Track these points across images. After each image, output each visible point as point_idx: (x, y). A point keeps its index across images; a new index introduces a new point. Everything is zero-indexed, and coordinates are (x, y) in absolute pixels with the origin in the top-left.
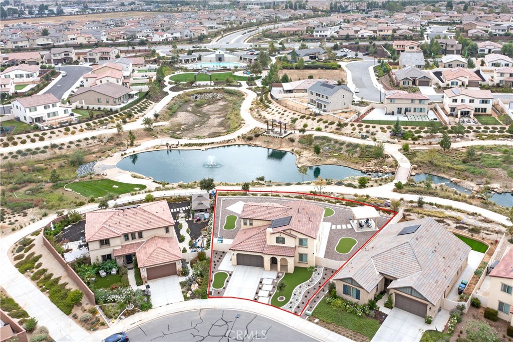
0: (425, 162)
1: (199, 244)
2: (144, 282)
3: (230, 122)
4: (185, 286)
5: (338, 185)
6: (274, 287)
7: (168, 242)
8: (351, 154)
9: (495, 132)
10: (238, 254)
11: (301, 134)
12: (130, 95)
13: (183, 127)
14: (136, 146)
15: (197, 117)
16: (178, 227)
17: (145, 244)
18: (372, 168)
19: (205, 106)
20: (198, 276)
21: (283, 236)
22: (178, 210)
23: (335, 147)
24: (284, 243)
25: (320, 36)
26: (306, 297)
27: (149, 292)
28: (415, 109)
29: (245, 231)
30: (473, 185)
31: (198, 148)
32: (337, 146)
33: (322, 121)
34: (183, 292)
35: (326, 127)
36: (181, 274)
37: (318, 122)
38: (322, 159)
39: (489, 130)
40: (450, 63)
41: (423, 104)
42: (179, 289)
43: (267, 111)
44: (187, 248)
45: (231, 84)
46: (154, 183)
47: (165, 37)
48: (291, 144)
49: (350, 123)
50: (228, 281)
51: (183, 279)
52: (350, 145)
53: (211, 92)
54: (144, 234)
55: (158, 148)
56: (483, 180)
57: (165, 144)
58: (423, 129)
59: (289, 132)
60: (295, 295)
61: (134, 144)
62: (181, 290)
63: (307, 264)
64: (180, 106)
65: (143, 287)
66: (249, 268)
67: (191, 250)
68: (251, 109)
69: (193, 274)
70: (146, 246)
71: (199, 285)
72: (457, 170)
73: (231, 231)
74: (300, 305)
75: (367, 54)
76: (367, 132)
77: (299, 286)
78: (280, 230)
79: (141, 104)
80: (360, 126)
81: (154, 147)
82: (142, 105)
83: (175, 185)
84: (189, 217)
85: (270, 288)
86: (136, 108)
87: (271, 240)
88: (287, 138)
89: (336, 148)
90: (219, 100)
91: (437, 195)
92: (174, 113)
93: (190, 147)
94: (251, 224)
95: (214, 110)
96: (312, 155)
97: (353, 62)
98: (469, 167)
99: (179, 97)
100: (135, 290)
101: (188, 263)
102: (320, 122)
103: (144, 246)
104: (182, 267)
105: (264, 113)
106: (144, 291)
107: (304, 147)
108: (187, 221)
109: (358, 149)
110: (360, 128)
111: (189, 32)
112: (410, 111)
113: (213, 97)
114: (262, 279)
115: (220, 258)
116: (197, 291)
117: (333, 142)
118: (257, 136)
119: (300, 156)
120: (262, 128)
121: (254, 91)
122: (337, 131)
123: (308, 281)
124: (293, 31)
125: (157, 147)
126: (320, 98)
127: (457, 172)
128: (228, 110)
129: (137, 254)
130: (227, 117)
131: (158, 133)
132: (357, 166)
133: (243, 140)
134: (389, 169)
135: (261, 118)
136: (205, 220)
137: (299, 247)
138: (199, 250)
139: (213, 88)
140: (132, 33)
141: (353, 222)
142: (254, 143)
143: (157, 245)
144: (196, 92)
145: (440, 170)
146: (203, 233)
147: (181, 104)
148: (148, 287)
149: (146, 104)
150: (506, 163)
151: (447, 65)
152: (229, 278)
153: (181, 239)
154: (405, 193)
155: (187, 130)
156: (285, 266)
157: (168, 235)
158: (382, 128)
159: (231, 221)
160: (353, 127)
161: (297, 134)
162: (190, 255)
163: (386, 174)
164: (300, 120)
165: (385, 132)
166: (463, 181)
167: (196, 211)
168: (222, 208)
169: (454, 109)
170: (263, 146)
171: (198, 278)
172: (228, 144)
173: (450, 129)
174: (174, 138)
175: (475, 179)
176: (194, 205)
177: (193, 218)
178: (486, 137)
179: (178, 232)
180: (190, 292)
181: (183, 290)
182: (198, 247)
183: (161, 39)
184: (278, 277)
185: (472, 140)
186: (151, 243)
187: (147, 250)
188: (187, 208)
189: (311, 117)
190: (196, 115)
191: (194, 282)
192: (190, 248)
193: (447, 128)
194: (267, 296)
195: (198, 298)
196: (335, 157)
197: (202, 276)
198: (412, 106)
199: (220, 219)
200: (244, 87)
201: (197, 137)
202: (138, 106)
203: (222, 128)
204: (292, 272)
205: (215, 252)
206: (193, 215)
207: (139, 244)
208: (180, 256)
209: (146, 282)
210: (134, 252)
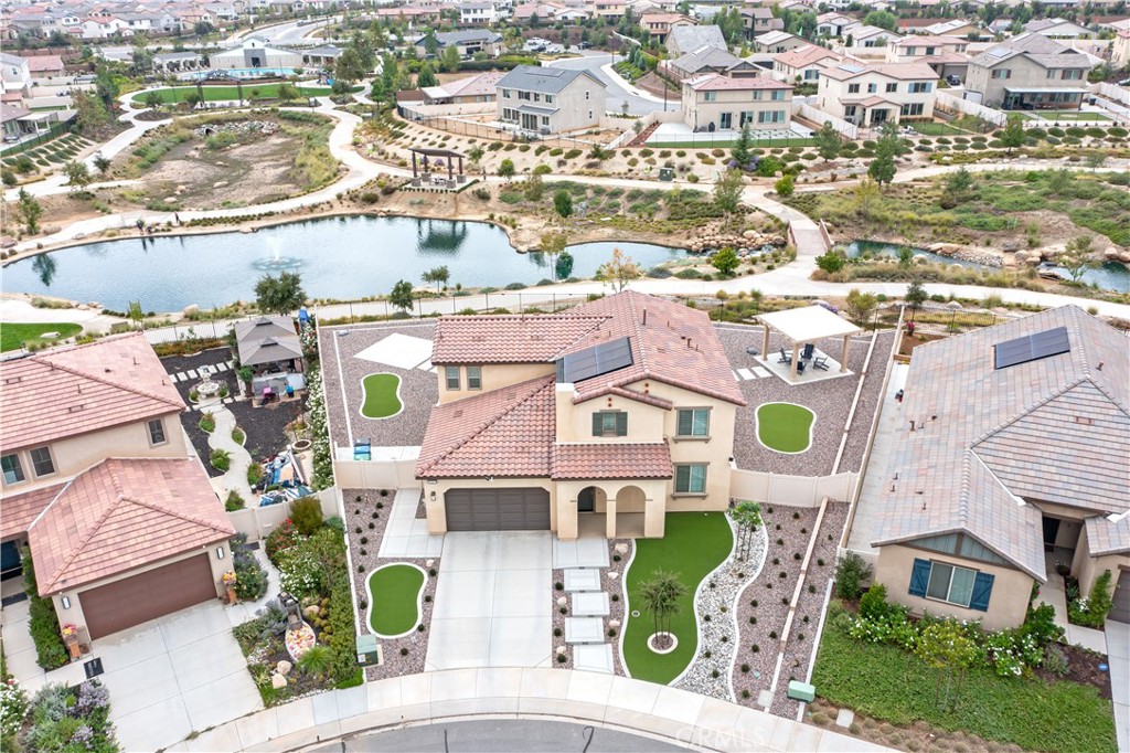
0: (848, 214)
1: (286, 474)
2: (75, 651)
3: (306, 170)
4: (260, 639)
5: (657, 277)
6: (615, 599)
7: (167, 476)
8: (645, 216)
9: (967, 148)
10: (449, 494)
11: (504, 180)
12: (23, 123)
13: (183, 187)
14: (47, 233)
15: (217, 169)
16: (197, 427)
17: (67, 493)
18: (718, 237)
19: (235, 148)
20: (307, 591)
21: (619, 404)
22: (192, 374)
23: (598, 204)
24: (625, 434)
25: (475, 20)
26: (753, 621)
27: (98, 691)
28: (762, 114)
29: (457, 409)
30: (996, 254)
31: (229, 227)
32: (604, 200)
33: (548, 151)
34: (254, 671)
35: (561, 163)
36: (233, 596)
37: (538, 153)
38: (575, 230)
39: (950, 146)
40: (780, 45)
41: (782, 100)
42: (235, 661)
43: (400, 143)
44: (245, 492)
45: (292, 101)
46: (105, 317)
47: (113, 29)
48: (481, 204)
49: (619, 151)
50: (428, 599)
51: (248, 613)
52: (634, 195)
53: (246, 120)
54: (60, 455)
55: (113, 235)
56: (1017, 240)
57: (135, 224)
58: (800, 152)
59: (469, 180)
60: (707, 619)
61: (41, 230)
62: (242, 662)
63: (704, 497)
64: (168, 150)
65: (73, 674)
66: (497, 537)
67: (261, 497)
68: (355, 144)
69: (286, 589)
70: (73, 500)
71: (318, 629)
72: (934, 224)
73: (392, 421)
74: (748, 660)
75: (587, 47)
76: (668, 165)
77: (706, 580)
78: (610, 385)
79: (56, 144)
80: (645, 154)
81: (102, 233)
82: (62, 147)
83: (176, 316)
84: (235, 391)
85: (601, 603)
86: (44, 152)
87: (574, 427)
88: (469, 191)
89: (602, 206)
90: (269, 135)
91: (936, 277)
92: (152, 162)
93: (208, 227)
94: (474, 384)
95: (260, 153)
96: (546, 225)
97: (561, 60)
98: (964, 215)
99: (161, 130)
100: (31, 696)
101: (255, 546)
102: (543, 154)
103: (65, 502)
104: (237, 567)
105: (391, 149)
106: (76, 691)
107: (519, 209)
108: (228, 406)
109: (661, 202)
110: (647, 158)
111: (172, 21)
112: (750, 119)
113: (252, 130)
114: (558, 573)
115: (375, 516)
116: (312, 658)
117: (589, 193)
118: (388, 192)
119: (514, 227)
120: (396, 177)
121: (354, 113)
122: (591, 170)
123: (730, 559)
124: (413, 15)
125: (110, 232)
126: (531, 103)
127: (940, 230)
128: (296, 151)
129: (32, 538)
130: (298, 161)
131: (110, 202)
132: (673, 240)
133: (352, 203)
134: (765, 235)
135: (386, 158)
136: (291, 394)
137: (676, 441)
138: (293, 495)
139: (249, 110)
140: (32, 26)
141: (765, 359)
142: (385, 209)
143: (117, 490)
144: (206, 120)
145: (891, 229)
146: (294, 438)
147: (168, 145)
148: (95, 668)
149: (73, 144)
150: (1054, 198)
151: (775, 48)
152: (433, 587)
153: (217, 465)
154: (849, 281)
155: (192, 194)
156: (631, 516)
157: (161, 451)
158: (700, 156)
159: (382, 392)
160: (629, 158)
161: (493, 183)
162: (261, 517)
163: (759, 249)
164: (488, 155)
165: (712, 163)
166: (965, 247)
167: (258, 369)
168: (342, 357)
169: (854, 108)
170: (408, 214)
171: (306, 599)
172: (313, 216)
173: (861, 147)
174: (158, 209)
175: (994, 239)
176: (248, 353)
177: (249, 393)
178: (951, 158)
179: (201, 443)
180: (284, 665)
181: (254, 660)
182: (286, 485)
183: (105, 32)
184: (617, 559)
185: (924, 167)
186: (91, 489)
187: (77, 516)
188: (222, 367)
189: (515, 144)
190: (213, 164)
191: (294, 619)
192: (254, 491)
193: (854, 146)
194: (602, 639)
195: (322, 686)
196: (605, 224)
197: (321, 590)
198: (755, 109)
199: (342, 386)
200: (326, 107)
201: (224, 204)
202: (47, 147)
203: (290, 185)
204: (661, 535)
205: (354, 497)
206: (249, 385)
207: (40, 498)
208: (222, 526)
209: (85, 649)
210: (18, 530)
